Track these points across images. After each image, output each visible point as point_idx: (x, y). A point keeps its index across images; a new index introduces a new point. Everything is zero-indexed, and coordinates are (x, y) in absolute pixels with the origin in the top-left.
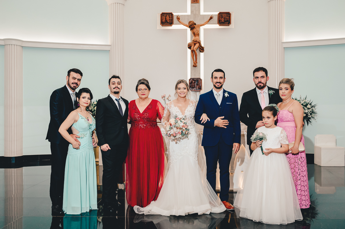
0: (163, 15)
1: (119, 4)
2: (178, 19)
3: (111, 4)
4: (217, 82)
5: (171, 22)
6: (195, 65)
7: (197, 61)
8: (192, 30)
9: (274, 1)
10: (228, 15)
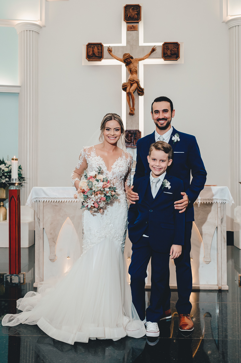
0: (89, 46)
1: (31, 32)
2: (110, 52)
3: (22, 32)
4: (160, 119)
5: (100, 56)
6: (132, 113)
7: (135, 107)
8: (127, 66)
9: (237, 27)
10: (176, 46)
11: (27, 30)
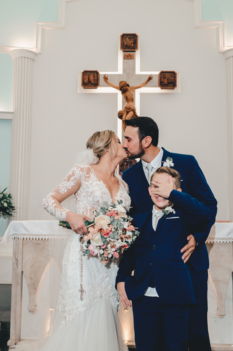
0: (85, 73)
1: (26, 58)
2: (106, 80)
3: (17, 58)
5: (96, 83)
8: (123, 94)
10: (173, 75)
11: (22, 57)
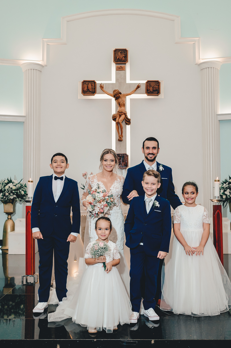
0: (84, 83)
1: (35, 70)
2: (102, 88)
3: (27, 70)
4: (150, 154)
5: (94, 91)
6: (120, 139)
7: (123, 135)
8: (116, 100)
9: (207, 69)
10: (157, 84)
11: (31, 69)
